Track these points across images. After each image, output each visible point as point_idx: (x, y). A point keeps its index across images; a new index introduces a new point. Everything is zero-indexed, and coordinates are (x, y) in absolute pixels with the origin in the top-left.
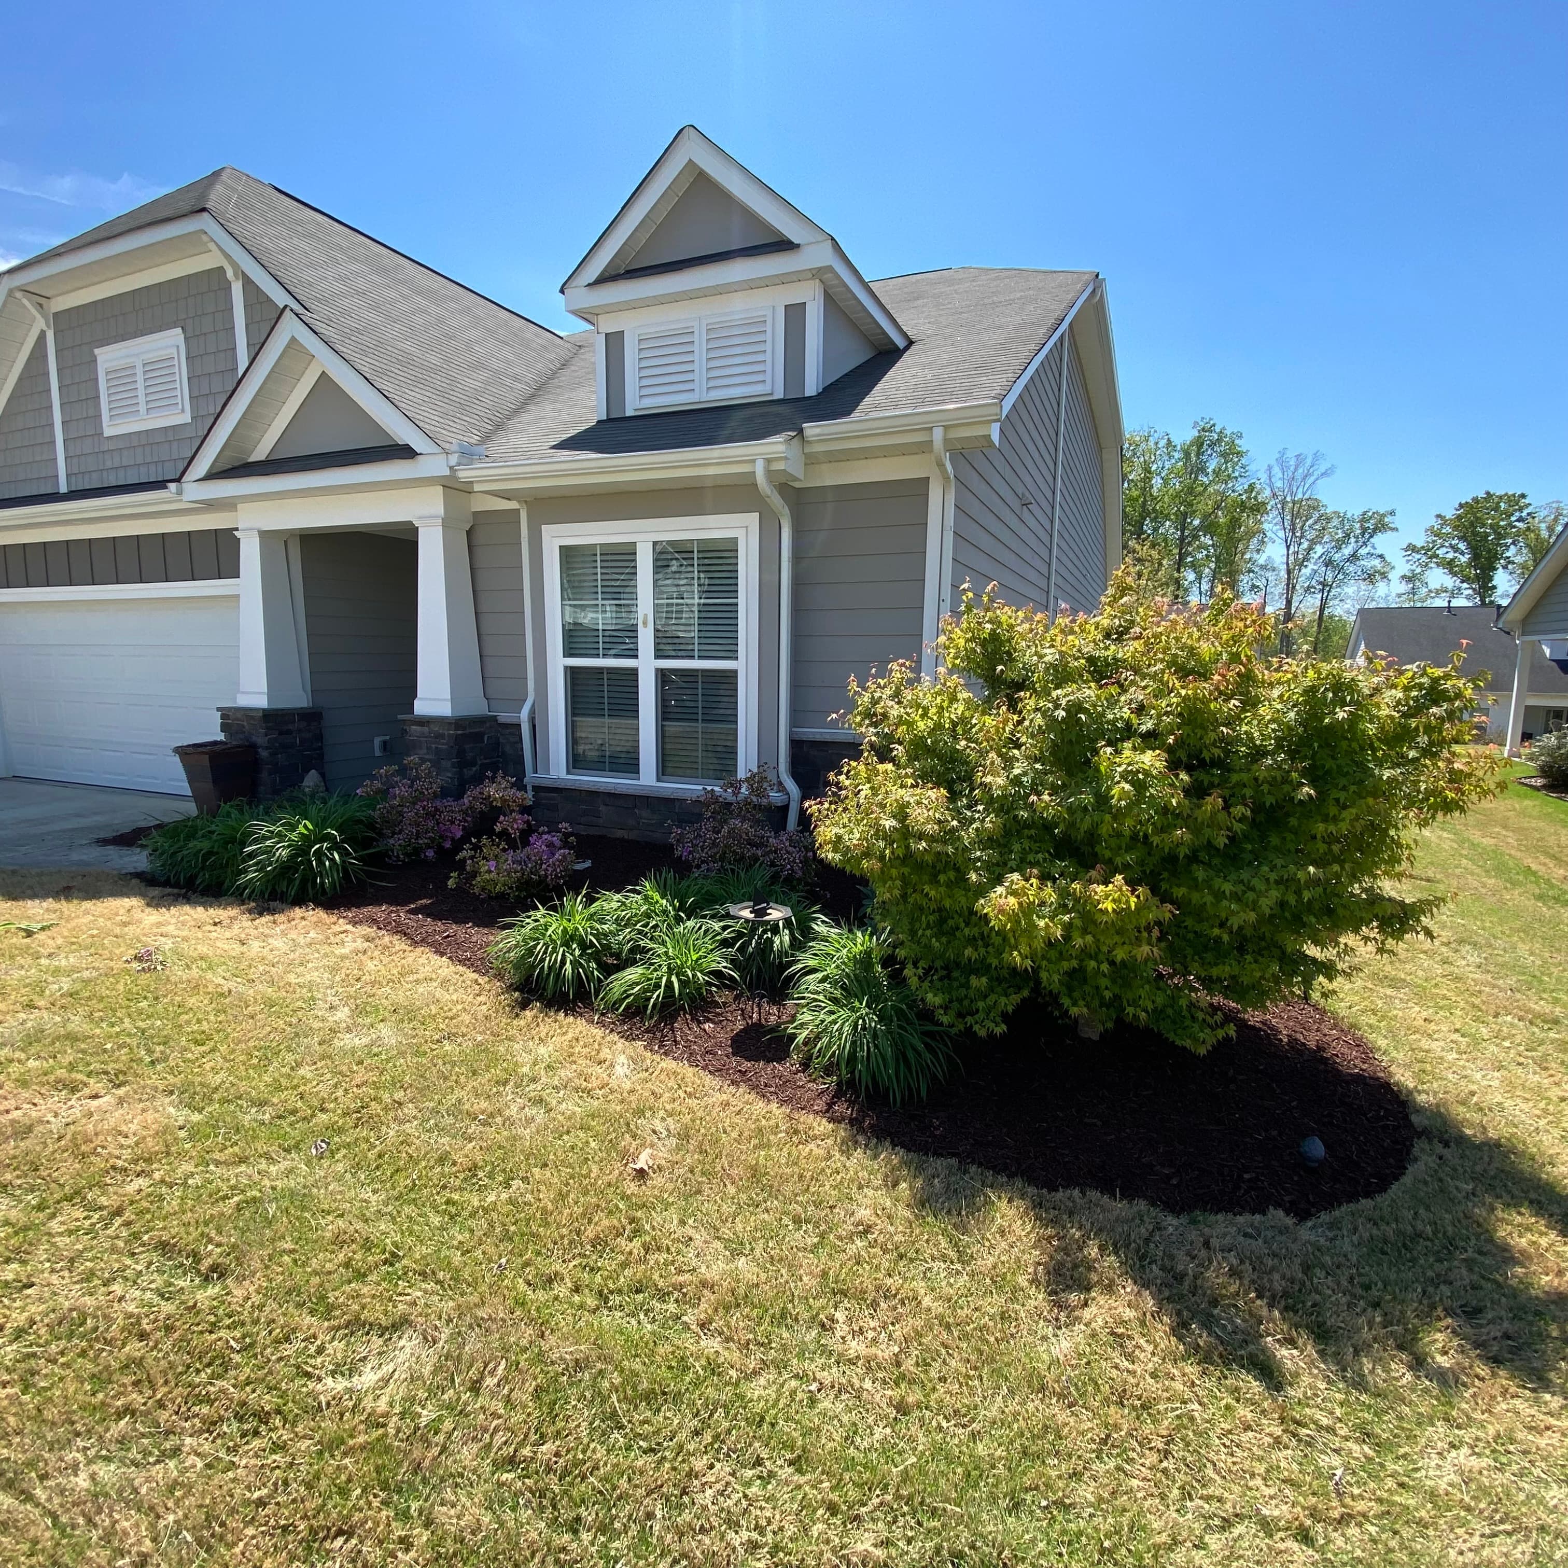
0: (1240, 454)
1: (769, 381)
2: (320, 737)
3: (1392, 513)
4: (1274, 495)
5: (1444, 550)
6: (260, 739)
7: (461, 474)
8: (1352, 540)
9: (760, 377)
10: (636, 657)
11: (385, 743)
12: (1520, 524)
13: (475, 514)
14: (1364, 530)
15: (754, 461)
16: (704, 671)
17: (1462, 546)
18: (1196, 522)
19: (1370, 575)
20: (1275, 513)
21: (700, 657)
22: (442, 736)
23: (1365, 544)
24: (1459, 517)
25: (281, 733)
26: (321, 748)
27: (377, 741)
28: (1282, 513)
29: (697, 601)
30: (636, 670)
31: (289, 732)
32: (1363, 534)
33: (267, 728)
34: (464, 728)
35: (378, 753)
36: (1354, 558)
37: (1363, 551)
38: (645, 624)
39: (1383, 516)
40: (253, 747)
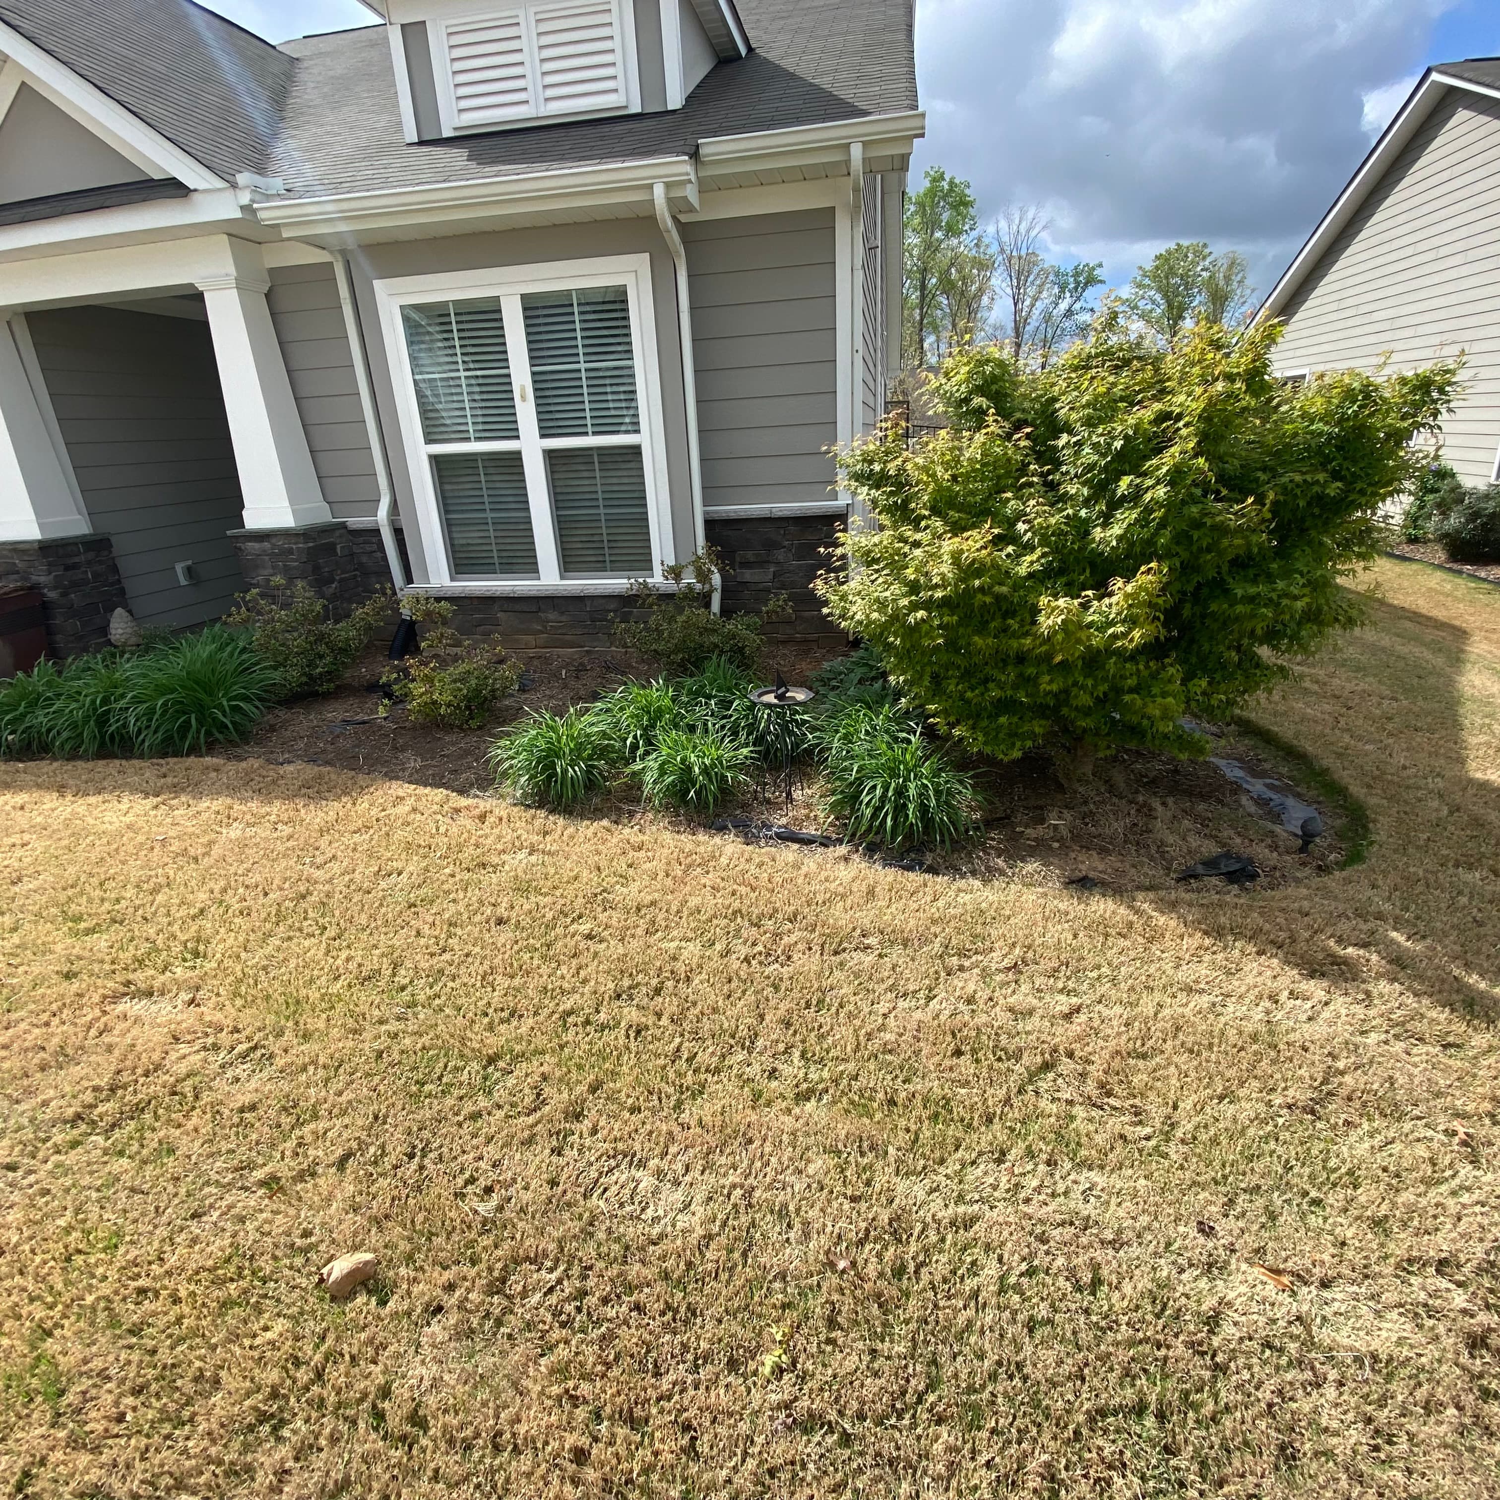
0: (967, 204)
1: (622, 90)
2: (115, 569)
3: (1100, 265)
4: (1002, 251)
5: (1144, 302)
6: (42, 578)
7: (261, 215)
8: (1068, 295)
9: (610, 84)
10: (518, 437)
11: (189, 570)
12: (1204, 274)
13: (272, 271)
14: (1078, 283)
15: (651, 186)
16: (599, 448)
17: (1158, 297)
18: (934, 281)
19: (1082, 330)
20: (1002, 268)
21: (595, 433)
22: (291, 551)
23: (1078, 299)
24: (1157, 268)
25: (67, 568)
26: (119, 581)
27: (179, 568)
28: (1009, 268)
29: (583, 366)
30: (519, 453)
31: (75, 567)
32: (1076, 288)
33: (50, 564)
34: (314, 540)
35: (183, 582)
36: (1069, 313)
37: (1077, 306)
38: (523, 398)
39: (1093, 269)
40: (34, 588)
